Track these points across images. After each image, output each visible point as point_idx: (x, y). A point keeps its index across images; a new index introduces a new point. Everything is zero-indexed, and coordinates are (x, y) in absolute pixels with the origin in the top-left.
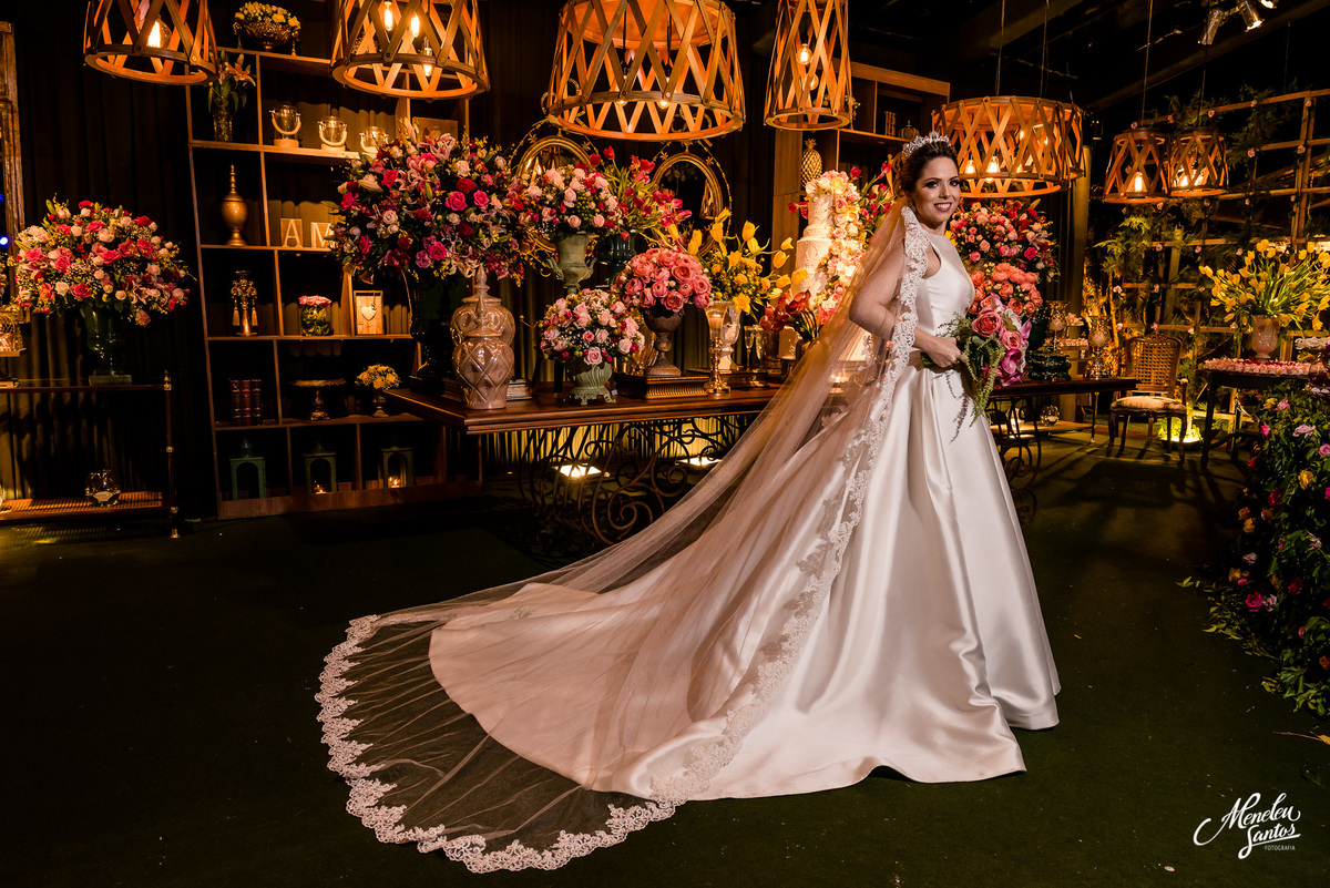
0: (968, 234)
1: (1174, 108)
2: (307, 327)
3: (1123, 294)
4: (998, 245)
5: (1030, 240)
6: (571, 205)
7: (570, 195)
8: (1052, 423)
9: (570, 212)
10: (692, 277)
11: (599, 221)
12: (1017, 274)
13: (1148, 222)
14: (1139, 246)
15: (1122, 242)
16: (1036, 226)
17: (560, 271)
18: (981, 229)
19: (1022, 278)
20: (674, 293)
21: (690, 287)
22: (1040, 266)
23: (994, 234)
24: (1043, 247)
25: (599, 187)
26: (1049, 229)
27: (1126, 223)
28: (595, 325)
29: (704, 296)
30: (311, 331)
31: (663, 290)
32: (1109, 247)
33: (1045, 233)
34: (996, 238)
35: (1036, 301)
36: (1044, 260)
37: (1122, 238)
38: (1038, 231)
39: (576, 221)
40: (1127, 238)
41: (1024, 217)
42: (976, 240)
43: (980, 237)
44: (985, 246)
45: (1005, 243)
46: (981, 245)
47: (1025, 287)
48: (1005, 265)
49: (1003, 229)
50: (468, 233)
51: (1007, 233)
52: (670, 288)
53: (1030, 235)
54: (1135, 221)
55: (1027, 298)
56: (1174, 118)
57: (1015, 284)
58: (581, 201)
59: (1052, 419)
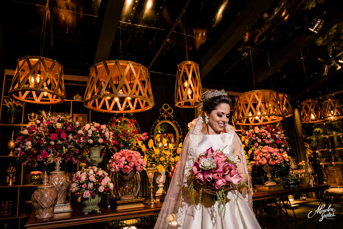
0: (253, 137)
1: (321, 95)
2: (32, 182)
3: (320, 153)
4: (264, 140)
5: (277, 137)
6: (90, 136)
7: (90, 132)
8: (305, 200)
9: (90, 138)
10: (134, 159)
11: (101, 140)
12: (271, 149)
13: (322, 129)
14: (321, 137)
15: (315, 136)
16: (279, 133)
17: (89, 160)
18: (257, 135)
19: (273, 151)
20: (126, 166)
21: (133, 164)
22: (283, 146)
23: (262, 136)
24: (283, 140)
25: (102, 129)
26: (284, 133)
27: (315, 130)
28: (88, 181)
29: (139, 167)
30: (33, 183)
31: (122, 165)
32: (311, 138)
33: (283, 135)
34: (263, 137)
35: (280, 159)
36: (284, 144)
37: (315, 135)
38: (280, 134)
39: (91, 141)
40: (316, 135)
41: (274, 130)
42: (256, 139)
43: (257, 138)
44: (259, 140)
45: (267, 139)
46: (258, 140)
47: (275, 154)
48: (267, 147)
49: (265, 134)
50: (58, 148)
51: (267, 135)
52: (125, 165)
53: (277, 136)
54: (318, 129)
55: (276, 158)
56: (322, 97)
57: (271, 153)
58: (94, 134)
59: (304, 198)
